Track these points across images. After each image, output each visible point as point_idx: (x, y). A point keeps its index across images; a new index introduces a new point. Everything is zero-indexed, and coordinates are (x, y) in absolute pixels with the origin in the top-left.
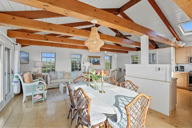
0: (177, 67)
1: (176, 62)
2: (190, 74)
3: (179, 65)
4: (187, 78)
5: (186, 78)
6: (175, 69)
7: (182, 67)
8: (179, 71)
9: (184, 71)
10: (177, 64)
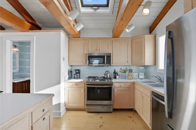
0: (71, 71)
1: (69, 62)
2: (88, 85)
3: (74, 68)
4: (85, 90)
5: (83, 90)
6: (69, 74)
7: (77, 71)
8: (74, 78)
9: (80, 78)
10: (71, 66)
